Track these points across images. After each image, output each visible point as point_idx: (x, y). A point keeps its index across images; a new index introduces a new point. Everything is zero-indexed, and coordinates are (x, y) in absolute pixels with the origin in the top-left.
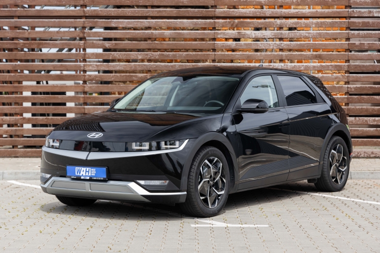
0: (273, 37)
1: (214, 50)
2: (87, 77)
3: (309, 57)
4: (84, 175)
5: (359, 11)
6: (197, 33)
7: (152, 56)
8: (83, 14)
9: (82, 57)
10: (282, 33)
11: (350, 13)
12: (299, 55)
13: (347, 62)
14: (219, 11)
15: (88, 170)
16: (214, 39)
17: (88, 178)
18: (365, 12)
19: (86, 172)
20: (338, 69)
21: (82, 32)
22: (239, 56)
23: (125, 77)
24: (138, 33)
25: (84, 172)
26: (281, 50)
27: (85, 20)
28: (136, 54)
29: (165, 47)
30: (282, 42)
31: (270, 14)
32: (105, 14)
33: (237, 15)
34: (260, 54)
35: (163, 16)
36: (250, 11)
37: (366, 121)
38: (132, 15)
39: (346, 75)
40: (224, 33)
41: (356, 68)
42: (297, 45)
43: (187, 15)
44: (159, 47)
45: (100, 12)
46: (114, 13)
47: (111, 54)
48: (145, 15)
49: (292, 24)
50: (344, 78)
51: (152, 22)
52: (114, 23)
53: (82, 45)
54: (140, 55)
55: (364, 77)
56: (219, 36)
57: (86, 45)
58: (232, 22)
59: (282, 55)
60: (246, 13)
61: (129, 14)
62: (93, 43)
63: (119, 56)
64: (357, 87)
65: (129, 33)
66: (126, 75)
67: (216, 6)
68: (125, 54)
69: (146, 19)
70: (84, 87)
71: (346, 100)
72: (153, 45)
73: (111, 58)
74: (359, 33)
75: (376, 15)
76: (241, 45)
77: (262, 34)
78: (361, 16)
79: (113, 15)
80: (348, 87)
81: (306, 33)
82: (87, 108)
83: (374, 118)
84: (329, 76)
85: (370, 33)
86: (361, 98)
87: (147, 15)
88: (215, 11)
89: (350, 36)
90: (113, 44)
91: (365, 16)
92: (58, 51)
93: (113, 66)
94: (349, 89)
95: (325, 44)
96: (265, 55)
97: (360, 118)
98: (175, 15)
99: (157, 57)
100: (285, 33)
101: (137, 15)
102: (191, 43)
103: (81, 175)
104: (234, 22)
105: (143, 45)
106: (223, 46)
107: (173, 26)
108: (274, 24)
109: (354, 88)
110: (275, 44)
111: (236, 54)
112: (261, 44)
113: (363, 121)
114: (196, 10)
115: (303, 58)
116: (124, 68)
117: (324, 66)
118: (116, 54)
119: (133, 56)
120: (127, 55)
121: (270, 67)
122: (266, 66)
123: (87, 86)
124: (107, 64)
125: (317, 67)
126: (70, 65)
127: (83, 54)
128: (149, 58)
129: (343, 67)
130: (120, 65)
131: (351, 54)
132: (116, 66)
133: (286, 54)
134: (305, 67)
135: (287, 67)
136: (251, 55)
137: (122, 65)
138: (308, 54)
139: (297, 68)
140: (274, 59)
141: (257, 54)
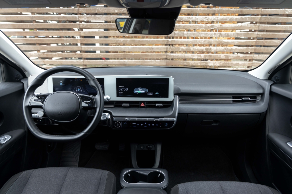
2: (81, 25)
12: (227, 10)
22: (185, 11)
23: (107, 26)
28: (113, 9)
34: (200, 10)
50: (256, 27)
59: (215, 10)
63: (102, 10)
66: (107, 24)
70: (80, 32)
73: (96, 12)
82: (83, 47)
94: (258, 35)
113: (263, 57)
115: (229, 13)
116: (106, 19)
117: (243, 18)
118: (100, 9)
119: (112, 10)
120: (107, 10)
121: (206, 19)
122: (204, 18)
123: (82, 32)
124: (94, 17)
125: (238, 19)
126: (69, 17)
127: (77, 9)
128: (123, 12)
129: (256, 19)
130: (103, 17)
131: (263, 10)
132: (101, 17)
133: (218, 10)
134: (230, 19)
135: (218, 19)
136: (194, 10)
137: (104, 17)
138: (233, 10)
139: (224, 20)
140: (209, 13)
141: (198, 10)
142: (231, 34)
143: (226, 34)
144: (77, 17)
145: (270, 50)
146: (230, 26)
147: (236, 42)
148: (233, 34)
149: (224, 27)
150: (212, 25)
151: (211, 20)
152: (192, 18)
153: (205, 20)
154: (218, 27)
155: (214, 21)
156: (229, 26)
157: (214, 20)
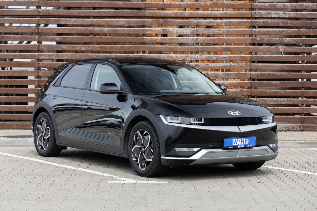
0: (191, 33)
1: (144, 43)
2: (41, 64)
3: (220, 50)
4: (240, 144)
5: (260, 13)
6: (130, 30)
7: (94, 48)
8: (38, 14)
9: (37, 48)
10: (198, 30)
11: (253, 14)
13: (250, 53)
14: (148, 12)
15: (243, 140)
16: (144, 35)
17: (243, 146)
18: (265, 14)
19: (242, 141)
20: (243, 59)
21: (37, 28)
22: (164, 48)
24: (82, 30)
25: (240, 142)
26: (197, 44)
27: (39, 18)
28: (80, 46)
29: (104, 41)
30: (198, 37)
31: (188, 15)
32: (55, 14)
33: (162, 15)
34: (181, 47)
35: (102, 16)
36: (172, 13)
37: (265, 101)
38: (77, 15)
39: (250, 64)
40: (152, 30)
41: (257, 58)
42: (211, 40)
43: (122, 15)
44: (99, 41)
45: (52, 12)
46: (63, 13)
47: (60, 46)
48: (88, 15)
49: (207, 23)
50: (248, 67)
51: (94, 21)
52: (63, 21)
53: (37, 38)
54: (83, 47)
55: (263, 66)
56: (147, 33)
57: (40, 39)
58: (158, 21)
59: (198, 48)
60: (169, 14)
61: (75, 14)
62: (46, 37)
63: (67, 48)
64: (258, 74)
65: (75, 29)
67: (145, 8)
68: (71, 46)
69: (89, 18)
70: (39, 72)
71: (249, 84)
72: (94, 39)
73: (60, 49)
74: (260, 31)
75: (273, 16)
76: (165, 40)
77: (182, 30)
78: (261, 17)
79: (62, 14)
80: (251, 74)
81: (217, 30)
83: (271, 99)
84: (235, 65)
85: (269, 31)
86: (261, 83)
87: (90, 15)
88: (144, 12)
89: (253, 33)
90: (62, 38)
91: (265, 17)
92: (18, 43)
93: (62, 56)
94: (252, 76)
95: (233, 39)
96: (185, 48)
97: (260, 99)
98: (112, 15)
99: (98, 49)
100: (201, 30)
101: (81, 15)
102: (125, 38)
103: (237, 144)
104: (160, 21)
105: (86, 39)
106: (151, 40)
107: (110, 24)
108: (191, 23)
109: (256, 75)
110: (192, 39)
111: (161, 47)
112: (181, 39)
114: (129, 11)
116: (70, 57)
117: (232, 57)
118: (64, 46)
119: (78, 48)
120: (73, 47)
121: (189, 57)
122: (185, 56)
123: (41, 72)
124: (57, 55)
125: (226, 58)
126: (27, 54)
127: (38, 46)
128: (91, 49)
129: (247, 58)
130: (67, 55)
131: (253, 48)
132: (64, 56)
133: (201, 47)
134: (216, 57)
135: (202, 58)
136: (173, 47)
137: (69, 55)
138: (218, 47)
139: (210, 58)
140: (192, 51)
141: (178, 47)
142: (220, 74)
143: (214, 75)
144: (37, 55)
145: (269, 93)
146: (218, 65)
147: (226, 84)
148: (222, 74)
149: (210, 66)
150: (196, 65)
151: (195, 59)
152: (172, 56)
153: (187, 58)
154: (203, 67)
155: (198, 60)
156: (216, 65)
157: (198, 58)
